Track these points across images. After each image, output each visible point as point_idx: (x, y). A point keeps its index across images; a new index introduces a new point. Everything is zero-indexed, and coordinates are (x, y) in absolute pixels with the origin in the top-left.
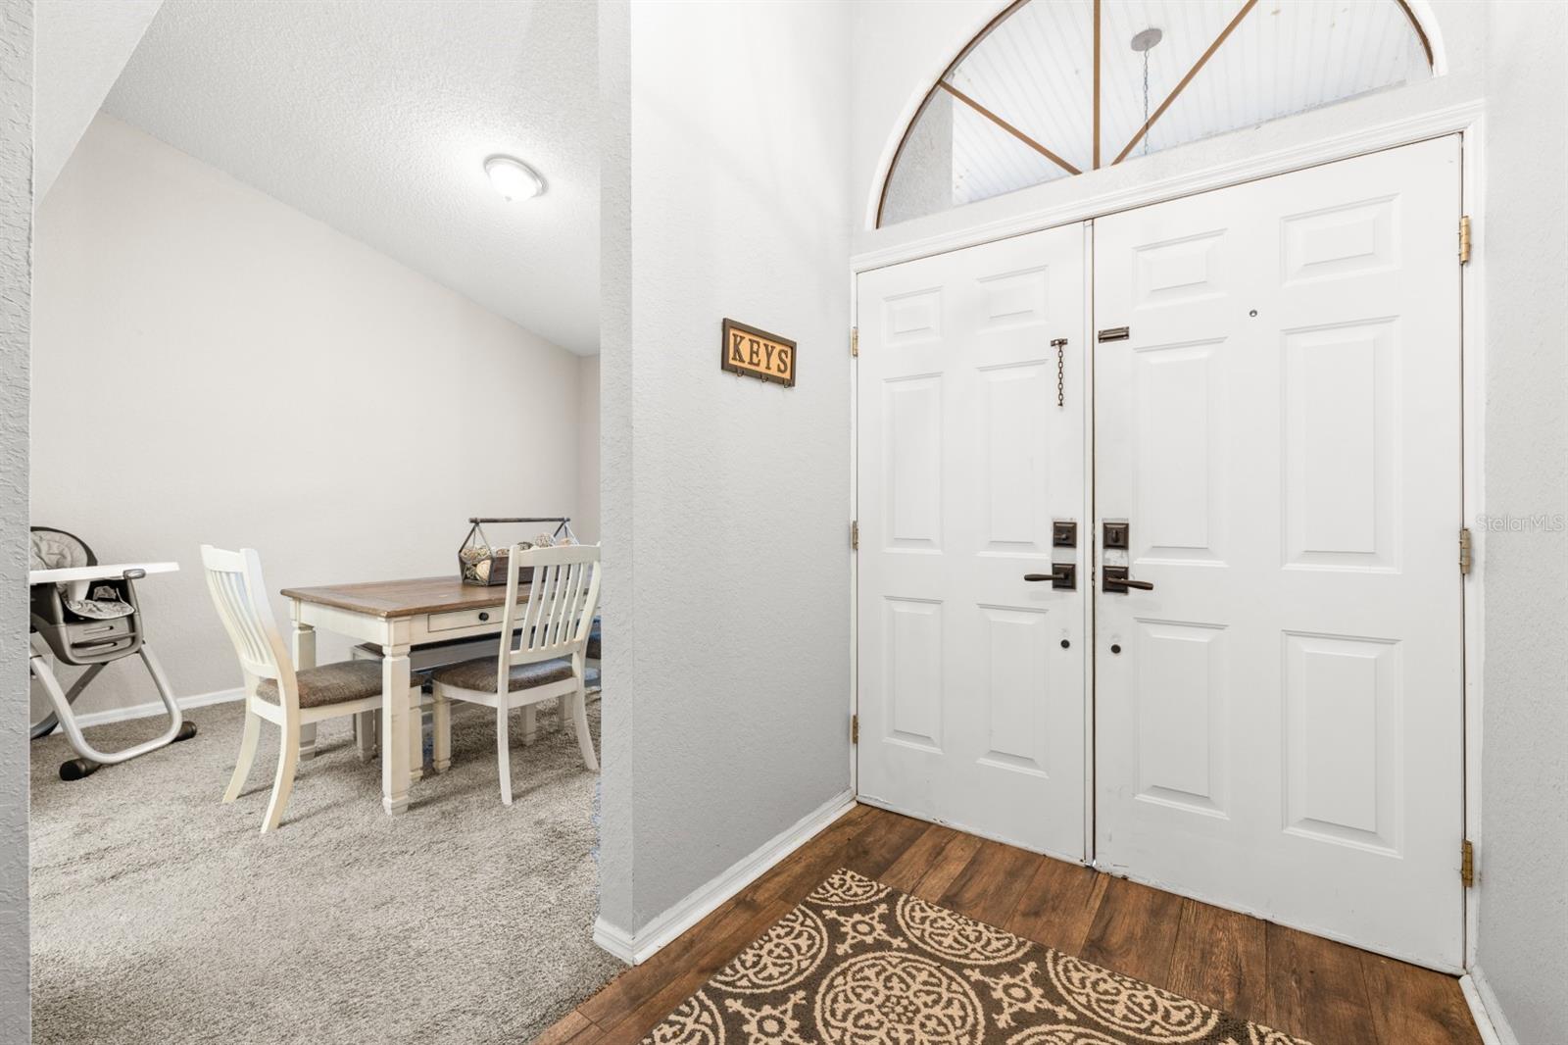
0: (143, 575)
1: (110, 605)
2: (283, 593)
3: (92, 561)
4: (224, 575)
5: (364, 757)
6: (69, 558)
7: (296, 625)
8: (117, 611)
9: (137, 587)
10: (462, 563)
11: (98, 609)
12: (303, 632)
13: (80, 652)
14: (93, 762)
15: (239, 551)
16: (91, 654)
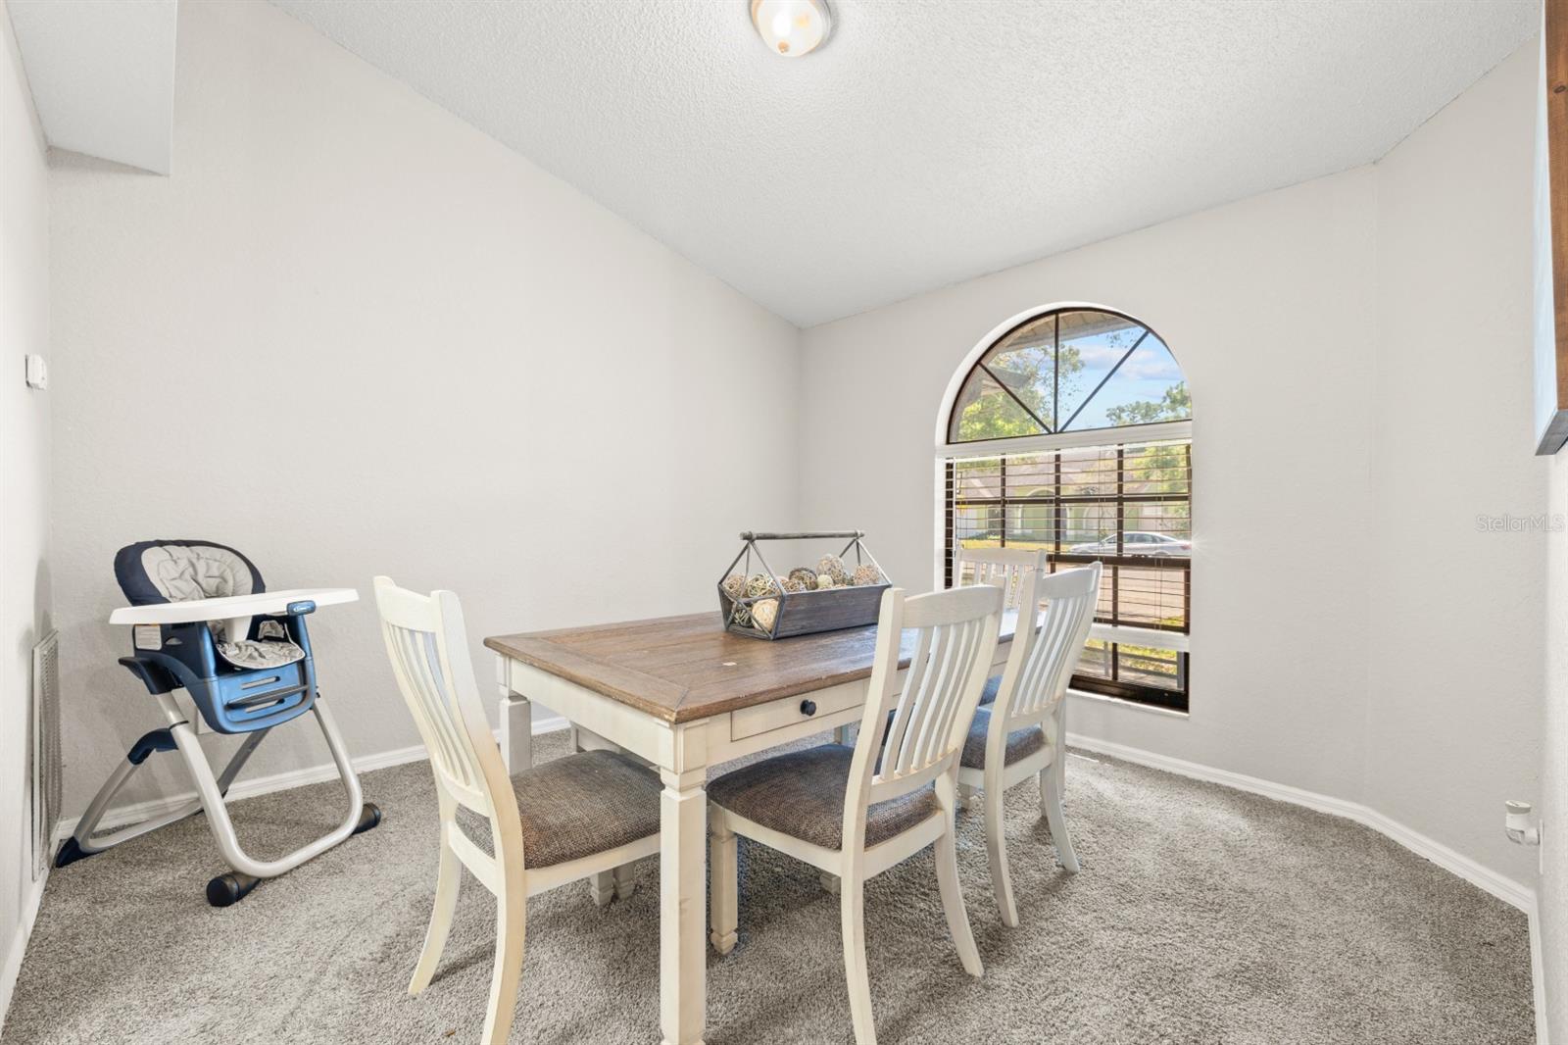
0: (312, 610)
1: (276, 647)
2: (487, 643)
3: (259, 586)
4: (406, 632)
5: (600, 901)
6: (231, 582)
7: (505, 692)
8: (284, 655)
9: (309, 625)
10: (726, 601)
11: (261, 655)
12: (514, 704)
13: (236, 715)
14: (248, 877)
15: (429, 595)
16: (251, 716)
